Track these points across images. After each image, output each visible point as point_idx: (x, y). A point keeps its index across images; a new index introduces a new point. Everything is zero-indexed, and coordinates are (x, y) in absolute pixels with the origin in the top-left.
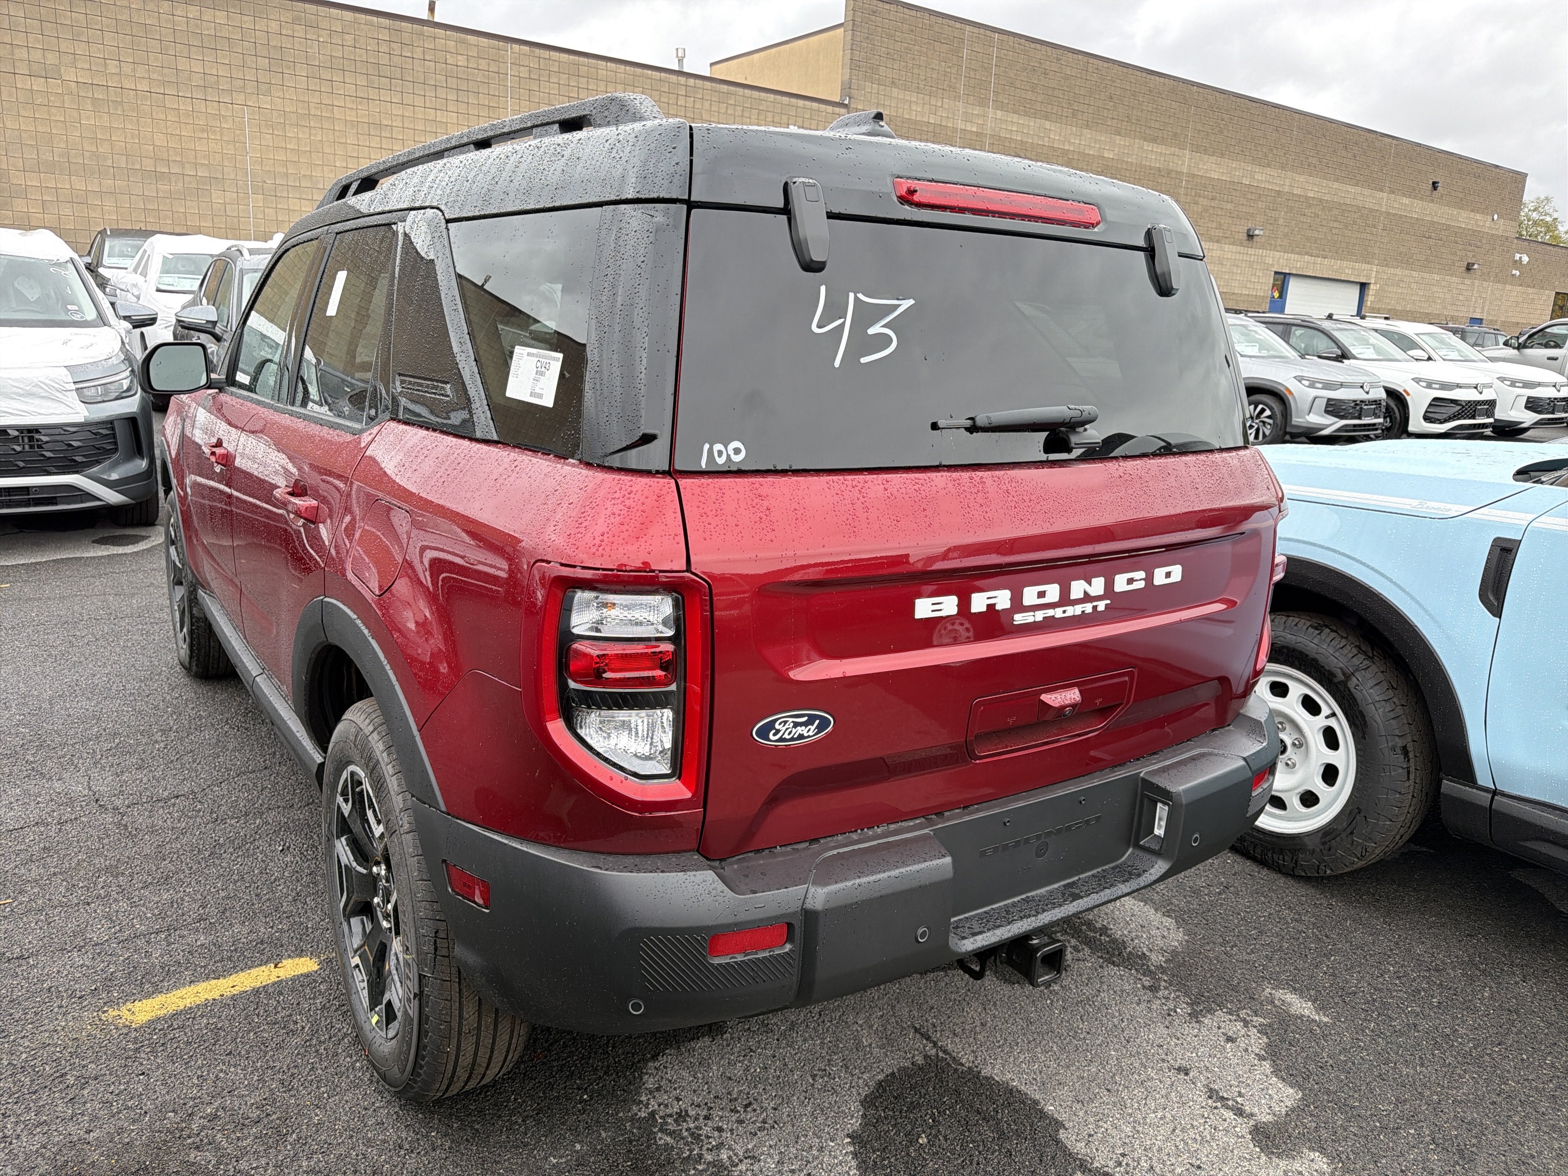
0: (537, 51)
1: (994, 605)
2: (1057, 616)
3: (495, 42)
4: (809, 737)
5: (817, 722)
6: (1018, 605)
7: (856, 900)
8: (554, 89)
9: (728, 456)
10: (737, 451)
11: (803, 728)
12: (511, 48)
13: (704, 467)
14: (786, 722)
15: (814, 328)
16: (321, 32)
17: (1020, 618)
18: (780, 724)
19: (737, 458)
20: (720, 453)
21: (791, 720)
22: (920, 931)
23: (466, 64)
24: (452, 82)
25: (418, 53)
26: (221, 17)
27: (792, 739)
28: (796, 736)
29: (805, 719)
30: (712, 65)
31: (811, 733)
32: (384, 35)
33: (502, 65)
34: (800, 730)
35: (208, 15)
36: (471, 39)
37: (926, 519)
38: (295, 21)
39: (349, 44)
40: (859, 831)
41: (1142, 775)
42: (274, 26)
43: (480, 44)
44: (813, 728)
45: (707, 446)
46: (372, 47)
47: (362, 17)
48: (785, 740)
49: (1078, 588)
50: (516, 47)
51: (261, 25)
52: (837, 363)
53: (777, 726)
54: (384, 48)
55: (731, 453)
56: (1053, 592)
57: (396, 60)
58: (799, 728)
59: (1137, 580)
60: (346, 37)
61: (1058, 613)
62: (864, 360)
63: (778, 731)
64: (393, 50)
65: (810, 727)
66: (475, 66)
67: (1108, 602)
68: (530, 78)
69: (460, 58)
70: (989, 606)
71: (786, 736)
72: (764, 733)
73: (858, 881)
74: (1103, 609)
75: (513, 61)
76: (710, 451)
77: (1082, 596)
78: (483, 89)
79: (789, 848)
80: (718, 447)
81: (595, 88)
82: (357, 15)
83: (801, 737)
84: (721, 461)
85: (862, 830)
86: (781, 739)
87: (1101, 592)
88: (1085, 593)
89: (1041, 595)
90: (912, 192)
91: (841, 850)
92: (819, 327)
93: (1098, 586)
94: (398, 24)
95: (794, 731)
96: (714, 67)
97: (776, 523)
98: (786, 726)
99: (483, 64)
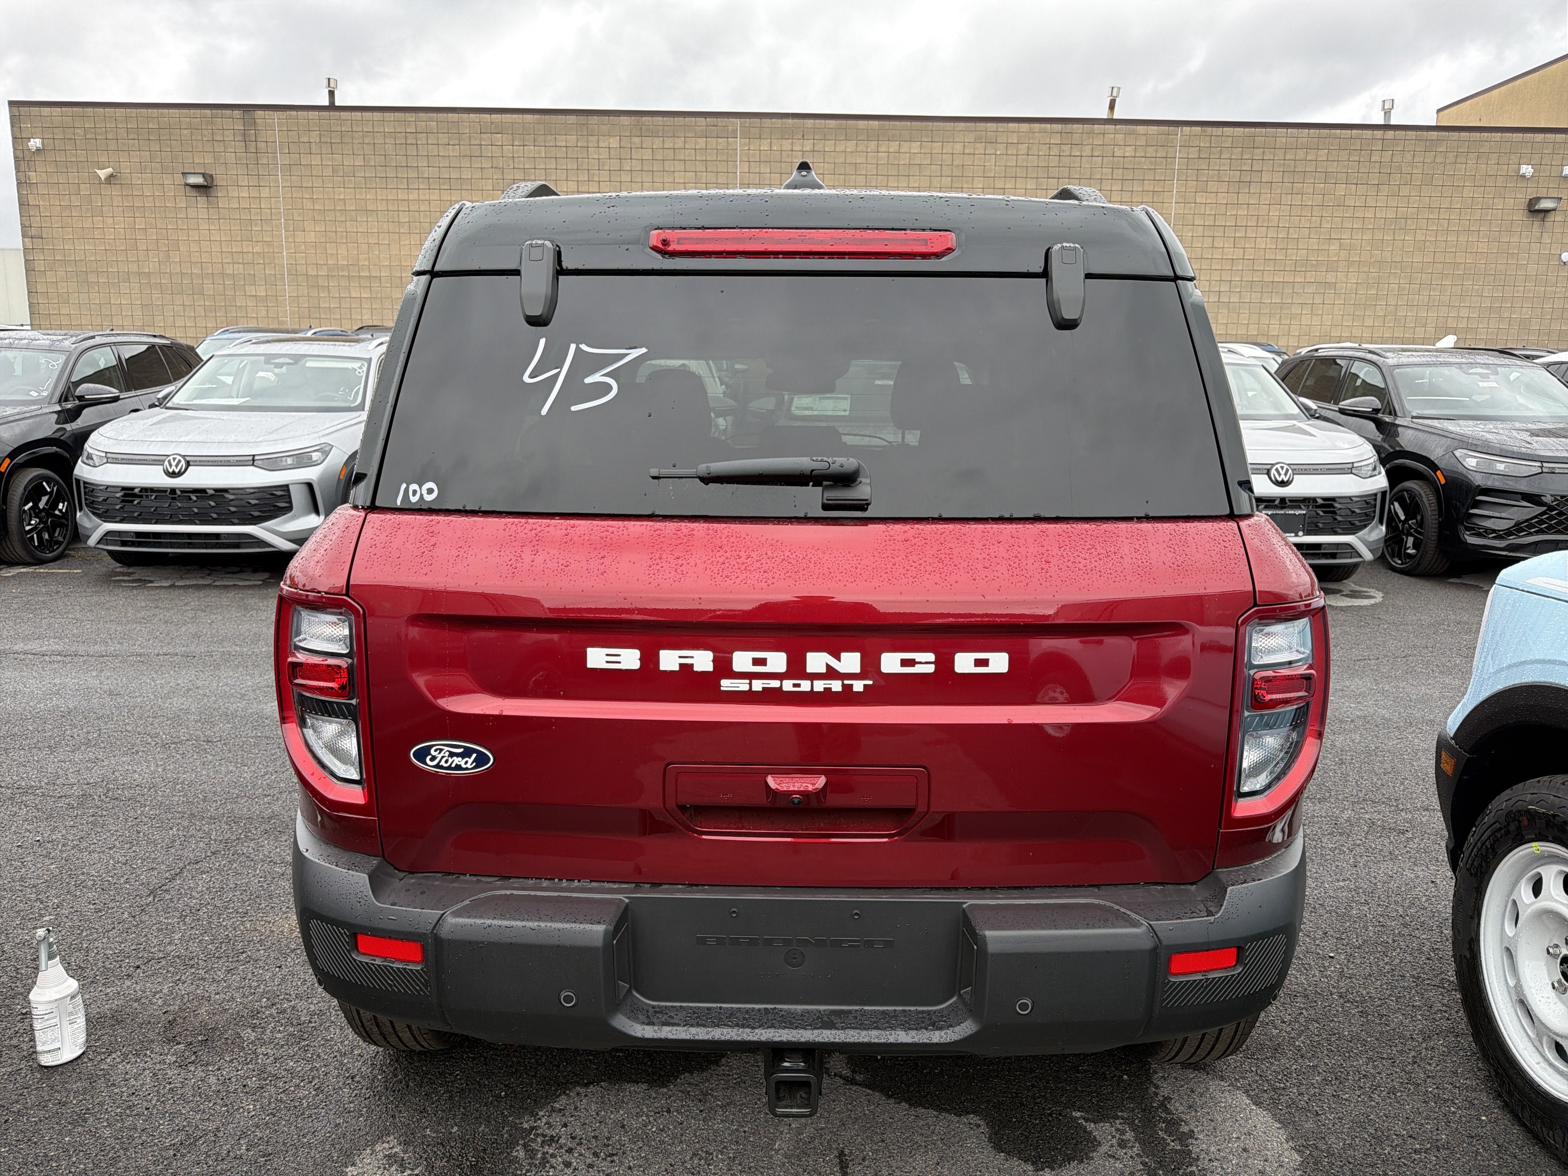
0: (1209, 129)
1: (692, 665)
2: (785, 689)
3: (1165, 129)
4: (467, 769)
5: (474, 755)
6: (724, 668)
7: (484, 939)
8: (1224, 165)
9: (422, 495)
10: (430, 491)
11: (460, 759)
12: (1182, 131)
13: (399, 503)
14: (441, 750)
15: (526, 379)
16: (999, 146)
17: (726, 684)
18: (436, 751)
19: (429, 498)
20: (415, 492)
21: (446, 749)
22: (564, 994)
23: (1133, 154)
24: (1118, 174)
25: (1087, 151)
26: (915, 147)
27: (449, 768)
28: (453, 766)
29: (461, 750)
30: (1439, 111)
31: (468, 766)
32: (1056, 139)
33: (1170, 149)
34: (457, 761)
35: (905, 147)
36: (1141, 129)
37: (600, 567)
38: (978, 140)
39: (1022, 152)
40: (556, 880)
41: (964, 906)
42: (958, 147)
43: (1150, 132)
44: (470, 761)
45: (404, 486)
46: (1044, 150)
47: (1037, 126)
48: (442, 767)
49: (816, 661)
50: (1187, 129)
51: (948, 148)
52: (544, 411)
53: (433, 752)
54: (1055, 151)
55: (424, 492)
56: (777, 661)
57: (1065, 161)
58: (455, 758)
59: (920, 663)
60: (1021, 146)
61: (788, 685)
62: (573, 408)
63: (433, 758)
64: (1063, 151)
65: (467, 759)
66: (1143, 154)
67: (870, 682)
68: (1200, 158)
69: (1128, 149)
70: (682, 665)
71: (443, 763)
72: (422, 755)
73: (489, 922)
74: (861, 689)
75: (1182, 144)
76: (407, 490)
77: (823, 670)
78: (1150, 176)
79: (475, 879)
80: (414, 487)
81: (1272, 157)
82: (1032, 125)
83: (458, 767)
84: (414, 499)
85: (561, 880)
86: (438, 766)
87: (857, 669)
88: (828, 667)
89: (762, 662)
90: (665, 242)
91: (515, 892)
92: (531, 376)
93: (850, 662)
94: (1069, 127)
95: (450, 760)
96: (1441, 114)
97: (435, 559)
98: (442, 754)
99: (1151, 151)
